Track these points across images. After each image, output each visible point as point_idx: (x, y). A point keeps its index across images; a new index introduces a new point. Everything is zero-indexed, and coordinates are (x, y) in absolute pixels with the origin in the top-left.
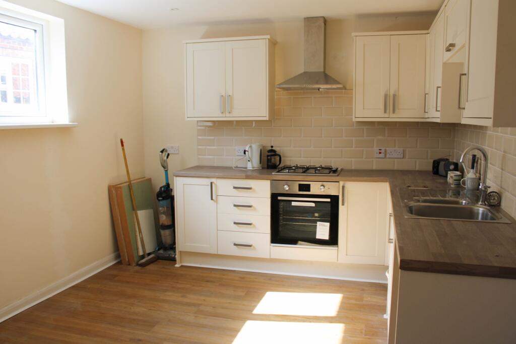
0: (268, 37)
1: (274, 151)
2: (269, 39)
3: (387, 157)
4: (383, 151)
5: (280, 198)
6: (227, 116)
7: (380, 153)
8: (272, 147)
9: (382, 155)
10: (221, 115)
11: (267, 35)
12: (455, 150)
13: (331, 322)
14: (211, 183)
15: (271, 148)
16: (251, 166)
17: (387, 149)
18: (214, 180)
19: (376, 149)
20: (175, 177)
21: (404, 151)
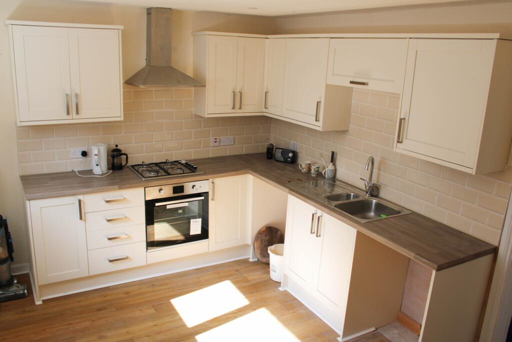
0: (122, 27)
1: (119, 151)
2: (122, 30)
3: (221, 144)
4: (218, 140)
5: (157, 204)
6: (74, 118)
7: (216, 142)
8: (117, 146)
9: (217, 144)
10: (66, 117)
11: (121, 25)
12: (271, 134)
13: (255, 310)
14: (80, 201)
15: (115, 148)
16: (100, 171)
17: (221, 137)
18: (81, 197)
19: (212, 139)
20: (28, 202)
21: (234, 139)
